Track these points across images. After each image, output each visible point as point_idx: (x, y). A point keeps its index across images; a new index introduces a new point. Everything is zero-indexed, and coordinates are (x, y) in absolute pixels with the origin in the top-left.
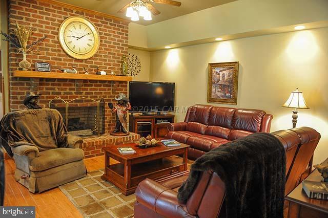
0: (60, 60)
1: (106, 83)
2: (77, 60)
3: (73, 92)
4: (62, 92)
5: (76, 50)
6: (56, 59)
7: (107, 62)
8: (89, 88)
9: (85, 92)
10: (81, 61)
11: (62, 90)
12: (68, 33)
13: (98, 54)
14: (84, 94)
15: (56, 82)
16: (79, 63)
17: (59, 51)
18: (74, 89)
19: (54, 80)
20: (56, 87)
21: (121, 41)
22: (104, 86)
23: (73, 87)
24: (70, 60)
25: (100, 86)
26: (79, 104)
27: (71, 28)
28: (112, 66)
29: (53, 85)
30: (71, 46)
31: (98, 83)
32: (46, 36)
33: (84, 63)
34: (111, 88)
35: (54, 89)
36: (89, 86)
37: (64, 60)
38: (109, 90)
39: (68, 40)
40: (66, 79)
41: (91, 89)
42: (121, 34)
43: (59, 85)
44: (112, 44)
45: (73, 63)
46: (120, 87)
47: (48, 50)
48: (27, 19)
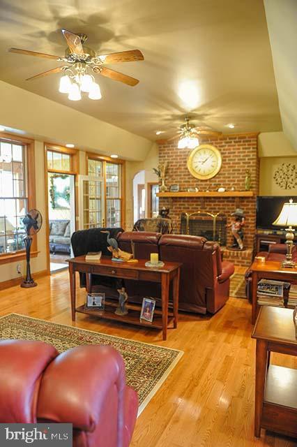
0: (189, 182)
1: (230, 200)
2: (202, 181)
3: (199, 207)
4: (190, 207)
5: (202, 172)
6: (186, 182)
7: (231, 179)
8: (212, 204)
9: (208, 207)
10: (206, 181)
11: (190, 205)
12: (195, 160)
13: (222, 172)
14: (207, 210)
15: (186, 200)
16: (204, 183)
17: (188, 175)
18: (200, 205)
19: (184, 198)
20: (186, 203)
21: (247, 156)
22: (228, 202)
23: (199, 203)
24: (195, 181)
25: (224, 202)
26: (203, 218)
27: (198, 155)
28: (236, 182)
29: (184, 201)
30: (197, 170)
31: (222, 200)
32: (180, 165)
33: (208, 183)
34: (235, 203)
35: (184, 205)
36: (213, 202)
37: (193, 181)
38: (233, 205)
39: (195, 165)
40: (194, 197)
41: (214, 205)
42: (246, 149)
43: (188, 202)
44: (237, 161)
45: (199, 183)
46: (245, 203)
47: (181, 175)
48: (168, 156)
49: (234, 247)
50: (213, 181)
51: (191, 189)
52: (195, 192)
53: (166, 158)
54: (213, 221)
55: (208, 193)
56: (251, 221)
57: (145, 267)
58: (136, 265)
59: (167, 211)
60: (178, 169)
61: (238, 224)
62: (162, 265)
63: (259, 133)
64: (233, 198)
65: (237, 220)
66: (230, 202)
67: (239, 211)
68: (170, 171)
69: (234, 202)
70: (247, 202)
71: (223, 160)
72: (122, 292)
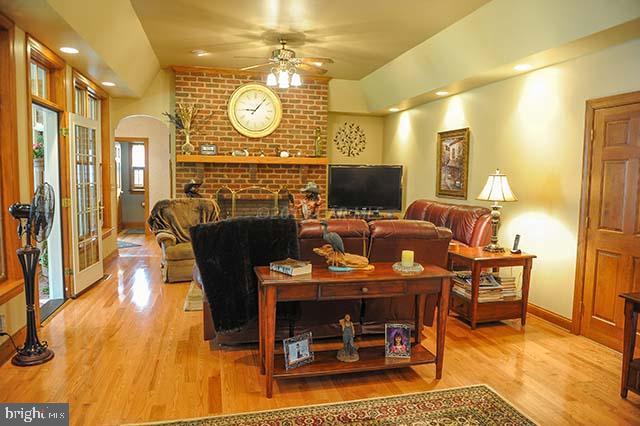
0: (231, 140)
1: (293, 168)
2: (251, 139)
3: (247, 179)
4: (233, 180)
5: (251, 125)
6: (226, 139)
7: (294, 139)
8: (267, 174)
9: (262, 179)
10: (258, 139)
11: (233, 177)
12: (240, 106)
13: (281, 129)
14: (259, 183)
15: (225, 168)
16: (254, 143)
17: (229, 129)
18: (248, 176)
19: (223, 164)
20: (225, 174)
21: (315, 108)
22: (289, 171)
23: (247, 173)
24: (242, 140)
25: (284, 171)
26: (254, 196)
27: (244, 99)
28: (301, 144)
29: (222, 171)
30: (244, 122)
31: (281, 168)
32: (214, 112)
33: (261, 142)
34: (300, 174)
35: (222, 176)
36: (268, 171)
37: (235, 140)
38: (296, 177)
39: (240, 114)
40: (238, 164)
41: (270, 177)
42: (315, 98)
43: (229, 171)
44: (301, 114)
45: (247, 142)
46: (314, 174)
47: (216, 128)
48: (193, 95)
50: (268, 141)
51: (237, 152)
52: (246, 157)
53: (189, 97)
55: (263, 159)
60: (211, 117)
61: (312, 203)
62: (420, 268)
63: (331, 78)
64: (298, 166)
65: (309, 198)
66: (294, 172)
67: (311, 185)
69: (298, 172)
70: (316, 172)
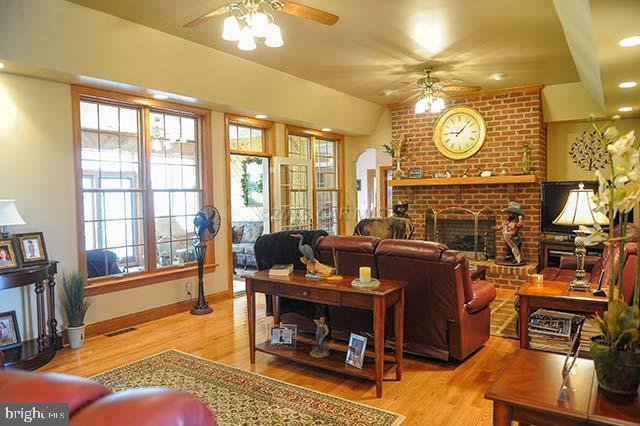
0: (437, 163)
1: (500, 188)
2: (456, 161)
3: (452, 200)
4: (440, 201)
5: (456, 148)
6: (432, 163)
7: (501, 157)
8: (473, 195)
9: (467, 200)
10: (462, 161)
11: (439, 197)
12: (446, 130)
14: (465, 204)
15: (433, 189)
16: (460, 165)
17: (436, 153)
18: (453, 197)
19: (431, 187)
20: (433, 195)
21: (524, 121)
22: (496, 191)
23: (452, 195)
24: (446, 162)
25: (490, 191)
26: (459, 216)
27: (449, 123)
28: (509, 162)
29: (429, 192)
30: (448, 145)
31: (487, 188)
32: (423, 139)
33: (466, 164)
34: (507, 194)
35: (430, 198)
36: (473, 192)
37: (442, 163)
38: (504, 197)
39: (445, 138)
40: (444, 186)
41: (475, 197)
42: (523, 110)
43: (436, 192)
44: (509, 130)
45: (452, 165)
46: (524, 193)
47: (425, 154)
48: (405, 127)
49: (507, 260)
50: (473, 162)
51: (440, 175)
52: (448, 179)
53: (403, 129)
54: (473, 221)
55: (465, 180)
56: (534, 219)
57: (351, 286)
58: (339, 283)
59: (405, 206)
60: (420, 145)
61: (512, 225)
62: (377, 283)
63: (543, 86)
64: (505, 185)
65: (510, 219)
66: (501, 191)
67: (513, 206)
68: (409, 148)
69: (506, 191)
70: (527, 191)
71: (487, 130)
72: (321, 324)
